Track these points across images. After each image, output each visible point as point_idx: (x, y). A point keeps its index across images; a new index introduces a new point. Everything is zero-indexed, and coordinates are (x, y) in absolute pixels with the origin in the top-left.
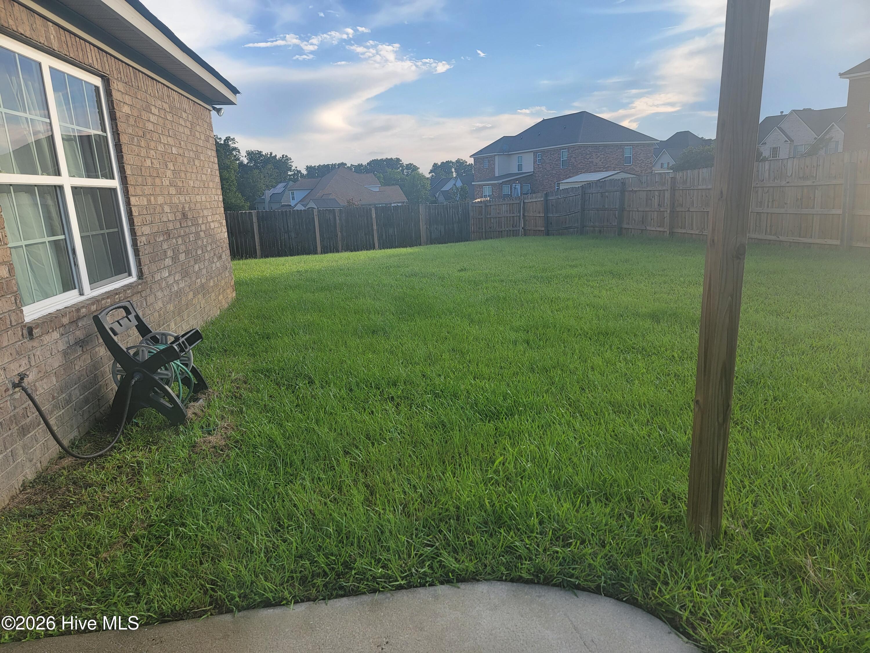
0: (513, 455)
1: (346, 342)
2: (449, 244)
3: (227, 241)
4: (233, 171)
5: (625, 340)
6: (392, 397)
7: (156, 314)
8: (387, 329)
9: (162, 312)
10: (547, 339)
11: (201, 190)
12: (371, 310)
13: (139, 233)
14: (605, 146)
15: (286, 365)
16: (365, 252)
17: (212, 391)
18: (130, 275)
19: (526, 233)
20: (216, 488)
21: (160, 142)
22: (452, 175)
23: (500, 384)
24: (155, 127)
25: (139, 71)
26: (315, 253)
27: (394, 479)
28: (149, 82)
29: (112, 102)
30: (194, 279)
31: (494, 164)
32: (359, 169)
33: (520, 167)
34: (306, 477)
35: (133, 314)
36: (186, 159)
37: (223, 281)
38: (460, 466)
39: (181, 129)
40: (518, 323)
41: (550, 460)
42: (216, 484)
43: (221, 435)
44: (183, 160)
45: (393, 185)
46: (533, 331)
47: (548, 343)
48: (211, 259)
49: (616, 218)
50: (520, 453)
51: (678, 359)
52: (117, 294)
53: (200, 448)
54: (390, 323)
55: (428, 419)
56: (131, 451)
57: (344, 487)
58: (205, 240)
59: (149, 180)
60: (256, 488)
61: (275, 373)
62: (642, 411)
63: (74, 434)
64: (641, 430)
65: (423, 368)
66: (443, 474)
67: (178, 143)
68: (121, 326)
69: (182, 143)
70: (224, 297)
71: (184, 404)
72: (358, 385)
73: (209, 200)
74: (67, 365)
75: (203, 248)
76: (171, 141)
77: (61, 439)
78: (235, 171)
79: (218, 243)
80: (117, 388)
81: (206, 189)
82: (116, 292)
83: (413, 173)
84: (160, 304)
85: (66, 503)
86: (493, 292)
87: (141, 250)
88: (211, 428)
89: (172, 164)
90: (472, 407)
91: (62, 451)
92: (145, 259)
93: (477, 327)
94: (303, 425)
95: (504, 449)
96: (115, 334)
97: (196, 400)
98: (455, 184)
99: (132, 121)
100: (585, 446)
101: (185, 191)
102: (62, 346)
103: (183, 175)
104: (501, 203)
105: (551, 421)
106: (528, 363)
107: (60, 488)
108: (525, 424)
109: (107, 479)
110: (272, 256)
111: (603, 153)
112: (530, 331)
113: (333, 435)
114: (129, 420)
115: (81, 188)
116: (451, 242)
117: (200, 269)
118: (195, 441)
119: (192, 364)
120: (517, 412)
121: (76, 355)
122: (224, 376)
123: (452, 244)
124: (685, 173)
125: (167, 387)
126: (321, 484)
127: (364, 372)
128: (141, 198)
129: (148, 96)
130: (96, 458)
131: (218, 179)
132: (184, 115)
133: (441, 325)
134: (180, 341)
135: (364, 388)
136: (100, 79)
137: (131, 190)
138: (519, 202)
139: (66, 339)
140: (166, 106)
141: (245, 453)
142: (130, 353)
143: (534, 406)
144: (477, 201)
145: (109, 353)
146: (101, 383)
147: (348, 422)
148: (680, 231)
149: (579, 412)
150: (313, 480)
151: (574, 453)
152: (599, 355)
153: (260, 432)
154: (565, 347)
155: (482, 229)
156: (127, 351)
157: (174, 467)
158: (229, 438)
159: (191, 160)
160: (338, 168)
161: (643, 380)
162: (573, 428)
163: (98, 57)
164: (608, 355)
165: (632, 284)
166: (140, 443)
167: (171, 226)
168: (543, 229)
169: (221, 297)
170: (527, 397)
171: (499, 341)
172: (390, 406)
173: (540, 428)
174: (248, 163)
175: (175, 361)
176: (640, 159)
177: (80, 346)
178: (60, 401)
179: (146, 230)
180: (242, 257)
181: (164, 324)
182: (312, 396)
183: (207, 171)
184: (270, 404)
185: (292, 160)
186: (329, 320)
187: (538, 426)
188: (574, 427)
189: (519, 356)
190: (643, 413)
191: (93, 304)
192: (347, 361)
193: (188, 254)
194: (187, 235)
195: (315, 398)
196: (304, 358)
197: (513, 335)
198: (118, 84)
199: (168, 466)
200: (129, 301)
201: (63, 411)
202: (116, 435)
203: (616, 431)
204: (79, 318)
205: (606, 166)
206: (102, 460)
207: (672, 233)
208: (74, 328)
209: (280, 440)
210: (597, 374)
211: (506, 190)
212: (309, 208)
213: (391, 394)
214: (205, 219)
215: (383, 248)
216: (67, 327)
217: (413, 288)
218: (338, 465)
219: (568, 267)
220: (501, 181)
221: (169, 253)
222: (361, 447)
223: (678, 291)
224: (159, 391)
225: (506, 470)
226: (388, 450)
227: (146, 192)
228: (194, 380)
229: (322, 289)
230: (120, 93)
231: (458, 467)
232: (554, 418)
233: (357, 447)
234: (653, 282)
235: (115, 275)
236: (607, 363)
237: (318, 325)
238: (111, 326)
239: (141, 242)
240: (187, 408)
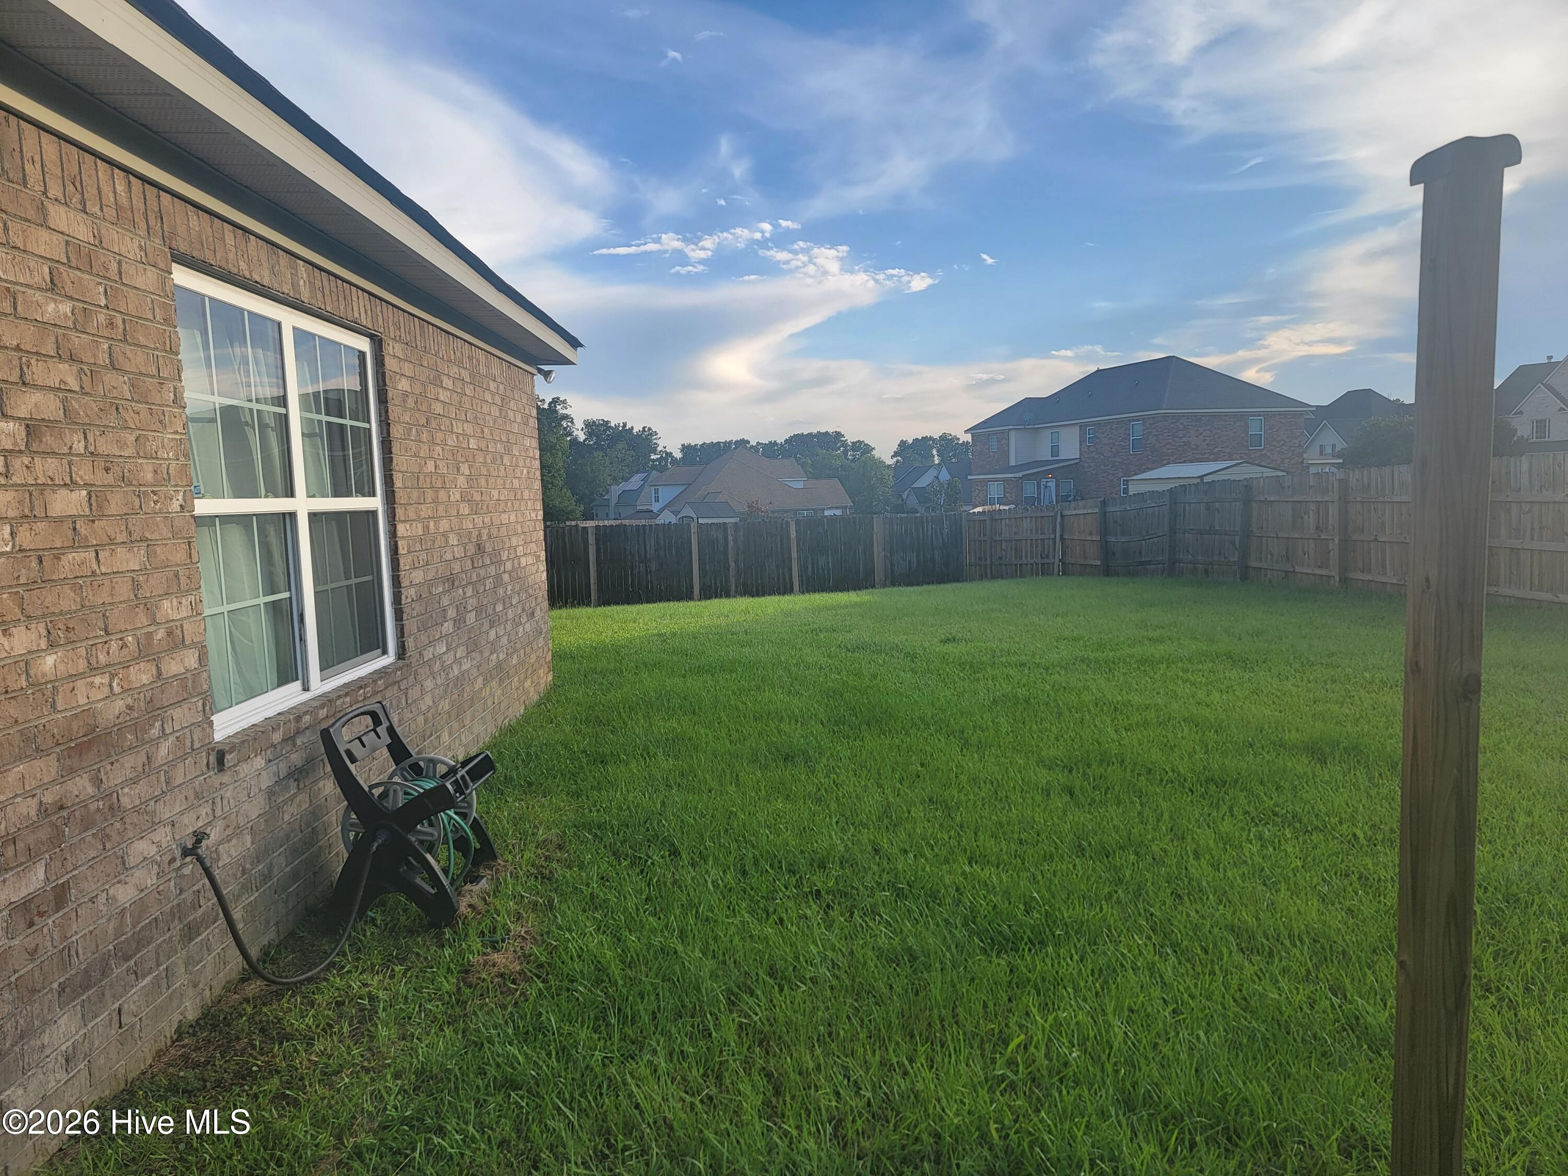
0: (1043, 1031)
1: (737, 776)
2: (926, 587)
3: (545, 586)
4: (560, 455)
5: (1258, 796)
6: (818, 891)
7: (421, 719)
8: (811, 753)
9: (430, 714)
10: (1108, 788)
11: (510, 504)
12: (784, 714)
13: (405, 582)
14: (1213, 416)
15: (631, 816)
16: (776, 598)
17: (502, 863)
18: (385, 652)
19: (1066, 570)
20: (500, 1060)
21: (452, 432)
22: (933, 461)
23: (1019, 877)
24: (446, 409)
25: (428, 323)
26: (689, 597)
27: (819, 1065)
28: (442, 338)
29: (384, 374)
30: (486, 654)
31: (1008, 445)
32: (770, 450)
33: (1055, 450)
34: (659, 1049)
35: (385, 724)
36: (490, 455)
37: (533, 656)
38: (942, 1046)
39: (486, 409)
40: (1053, 752)
41: (1116, 1045)
42: (500, 1051)
43: (515, 951)
44: (485, 458)
45: (829, 477)
46: (1081, 771)
47: (1109, 796)
48: (517, 619)
49: (1236, 548)
50: (1058, 1024)
51: (1365, 843)
52: (361, 688)
53: (477, 975)
54: (816, 739)
55: (882, 941)
56: (361, 973)
57: (727, 1075)
58: (509, 588)
59: (430, 494)
60: (570, 1064)
61: (612, 832)
62: (1295, 950)
63: (270, 936)
64: (1295, 992)
65: (874, 836)
66: (911, 1061)
67: (479, 431)
68: (364, 746)
69: (486, 430)
70: (532, 683)
71: (455, 887)
72: (756, 863)
73: (521, 519)
74: (271, 814)
75: (506, 601)
76: (469, 428)
77: (247, 947)
78: (563, 454)
79: (530, 591)
80: (346, 855)
81: (517, 503)
82: (359, 684)
83: (863, 458)
84: (428, 701)
85: (247, 1069)
86: (1004, 686)
87: (407, 610)
88: (498, 937)
89: (466, 466)
90: (965, 924)
91: (246, 967)
92: (410, 625)
93: (976, 755)
94: (657, 940)
95: (1027, 1014)
96: (353, 760)
97: (475, 879)
98: (937, 477)
99: (411, 403)
100: (1184, 1020)
101: (485, 507)
102: (266, 781)
103: (482, 482)
104: (1019, 516)
105: (1117, 960)
106: (1072, 835)
107: (238, 1038)
108: (1067, 964)
109: (317, 1026)
110: (617, 603)
111: (1208, 428)
112: (1075, 768)
113: (709, 964)
114: (362, 913)
115: (323, 513)
116: (929, 584)
117: (498, 637)
118: (469, 961)
119: (474, 814)
120: (1051, 937)
121: (288, 795)
122: (525, 833)
123: (931, 587)
124: (1365, 472)
125: (428, 856)
126: (685, 1065)
127: (768, 836)
128: (414, 524)
129: (438, 360)
130: (301, 982)
131: (537, 485)
132: (493, 385)
133: (909, 749)
134: (458, 776)
135: (767, 870)
136: (368, 340)
137: (400, 512)
138: (1053, 514)
139: (275, 767)
140: (465, 374)
141: (553, 990)
142: (373, 795)
143: (1084, 928)
144: (976, 510)
145: (339, 790)
146: (320, 843)
147: (736, 939)
148: (1361, 576)
149: (1172, 946)
150: (671, 1054)
151: (1162, 1032)
152: (1209, 827)
153: (581, 948)
154: (1141, 805)
155: (986, 560)
156: (370, 791)
157: (431, 1010)
158: (526, 958)
159: (498, 457)
160: (735, 448)
161: (1295, 883)
162: (1158, 980)
163: (368, 307)
164: (1226, 827)
165: (1270, 680)
166: (377, 959)
167: (457, 568)
168: (1098, 563)
169: (528, 683)
170: (1071, 907)
171: (1017, 787)
172: (813, 910)
173: (1096, 976)
174: (585, 440)
175: (448, 812)
176: (1279, 439)
177: (295, 780)
178: (253, 878)
179: (418, 576)
180: (566, 603)
181: (431, 735)
182: (675, 882)
183: (522, 473)
184: (601, 894)
185: (658, 436)
186: (709, 732)
187: (1093, 971)
188: (1161, 976)
189: (1055, 819)
190: (1298, 955)
191: (322, 706)
192: (739, 814)
193: (481, 612)
194: (482, 580)
195: (680, 887)
196: (663, 803)
197: (1043, 776)
198: (395, 345)
199: (420, 1006)
200: (379, 702)
201: (257, 894)
202: (338, 942)
203: (1244, 992)
204: (298, 732)
205: (1215, 451)
206: (312, 987)
207: (1344, 580)
208: (289, 749)
209: (615, 970)
210: (1204, 866)
211: (1030, 489)
212: (683, 517)
213: (816, 885)
214: (512, 551)
215: (808, 592)
216: (279, 747)
217: (859, 674)
218: (717, 1026)
219: (1147, 642)
220: (1020, 475)
221: (450, 612)
222: (759, 992)
223: (1360, 699)
224: (415, 863)
225: (1030, 1061)
226: (808, 1003)
227: (423, 514)
228: (475, 844)
229: (700, 670)
230: (396, 360)
231: (939, 1048)
232: (1123, 954)
233: (752, 993)
234: (1311, 678)
235: (362, 654)
236: (1225, 844)
237: (690, 739)
238: (348, 746)
239: (407, 597)
240: (459, 894)
